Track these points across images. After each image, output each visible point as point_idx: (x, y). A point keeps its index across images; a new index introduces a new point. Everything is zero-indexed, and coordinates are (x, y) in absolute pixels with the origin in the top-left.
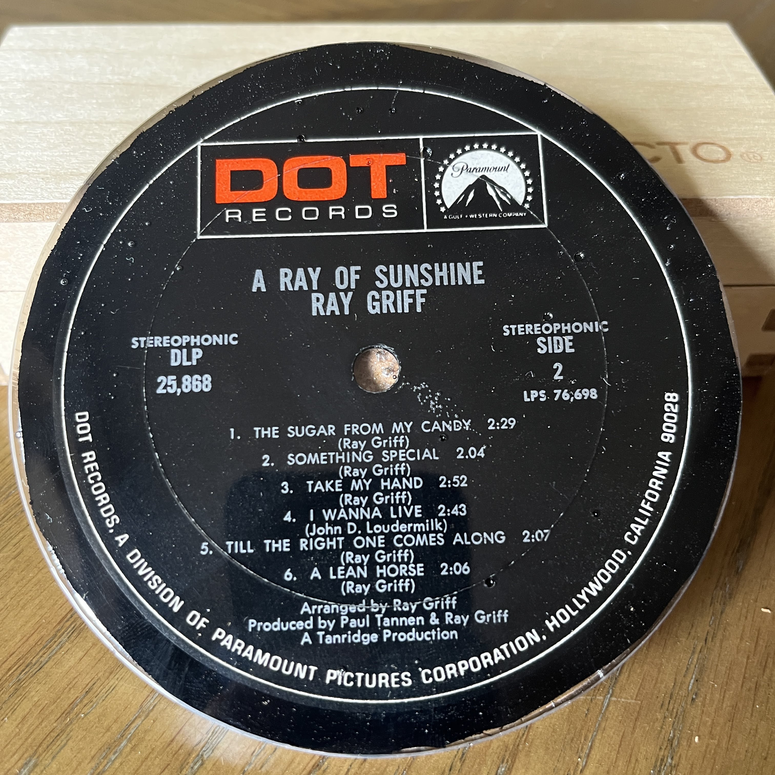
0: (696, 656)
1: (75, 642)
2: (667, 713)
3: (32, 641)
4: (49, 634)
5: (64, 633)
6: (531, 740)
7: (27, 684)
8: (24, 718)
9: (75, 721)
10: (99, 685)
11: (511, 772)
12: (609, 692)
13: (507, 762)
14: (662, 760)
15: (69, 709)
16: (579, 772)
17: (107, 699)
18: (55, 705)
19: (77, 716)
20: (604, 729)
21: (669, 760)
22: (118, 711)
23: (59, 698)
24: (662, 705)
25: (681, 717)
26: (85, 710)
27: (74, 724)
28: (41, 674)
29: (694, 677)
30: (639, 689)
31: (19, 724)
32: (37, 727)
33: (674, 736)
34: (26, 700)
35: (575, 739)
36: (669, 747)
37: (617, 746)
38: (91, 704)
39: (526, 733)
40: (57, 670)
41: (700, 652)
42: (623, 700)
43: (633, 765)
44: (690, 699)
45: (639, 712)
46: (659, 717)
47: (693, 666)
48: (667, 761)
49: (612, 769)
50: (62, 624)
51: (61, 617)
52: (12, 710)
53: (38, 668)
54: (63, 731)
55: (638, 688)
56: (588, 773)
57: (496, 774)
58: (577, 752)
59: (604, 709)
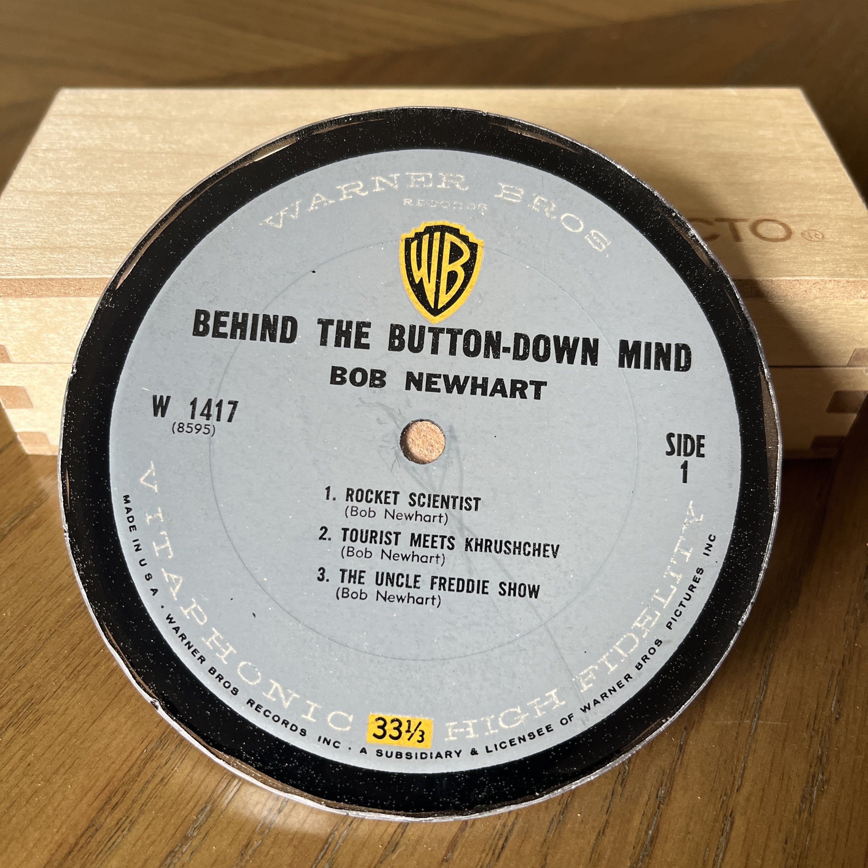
0: (835, 678)
2: (813, 733)
6: (686, 764)
11: (671, 794)
12: (755, 716)
13: (666, 785)
14: (814, 776)
16: (735, 791)
20: (755, 750)
21: (820, 776)
24: (808, 724)
25: (827, 736)
29: (835, 698)
30: (784, 713)
31: (189, 773)
33: (822, 753)
35: (728, 761)
36: (819, 765)
37: (769, 765)
39: (680, 757)
41: (839, 674)
42: (770, 722)
43: (786, 782)
44: (833, 719)
45: (786, 733)
46: (806, 737)
47: (833, 688)
48: (818, 777)
49: (766, 786)
52: (181, 760)
55: (783, 711)
56: (744, 791)
57: (657, 797)
58: (732, 773)
59: (753, 732)
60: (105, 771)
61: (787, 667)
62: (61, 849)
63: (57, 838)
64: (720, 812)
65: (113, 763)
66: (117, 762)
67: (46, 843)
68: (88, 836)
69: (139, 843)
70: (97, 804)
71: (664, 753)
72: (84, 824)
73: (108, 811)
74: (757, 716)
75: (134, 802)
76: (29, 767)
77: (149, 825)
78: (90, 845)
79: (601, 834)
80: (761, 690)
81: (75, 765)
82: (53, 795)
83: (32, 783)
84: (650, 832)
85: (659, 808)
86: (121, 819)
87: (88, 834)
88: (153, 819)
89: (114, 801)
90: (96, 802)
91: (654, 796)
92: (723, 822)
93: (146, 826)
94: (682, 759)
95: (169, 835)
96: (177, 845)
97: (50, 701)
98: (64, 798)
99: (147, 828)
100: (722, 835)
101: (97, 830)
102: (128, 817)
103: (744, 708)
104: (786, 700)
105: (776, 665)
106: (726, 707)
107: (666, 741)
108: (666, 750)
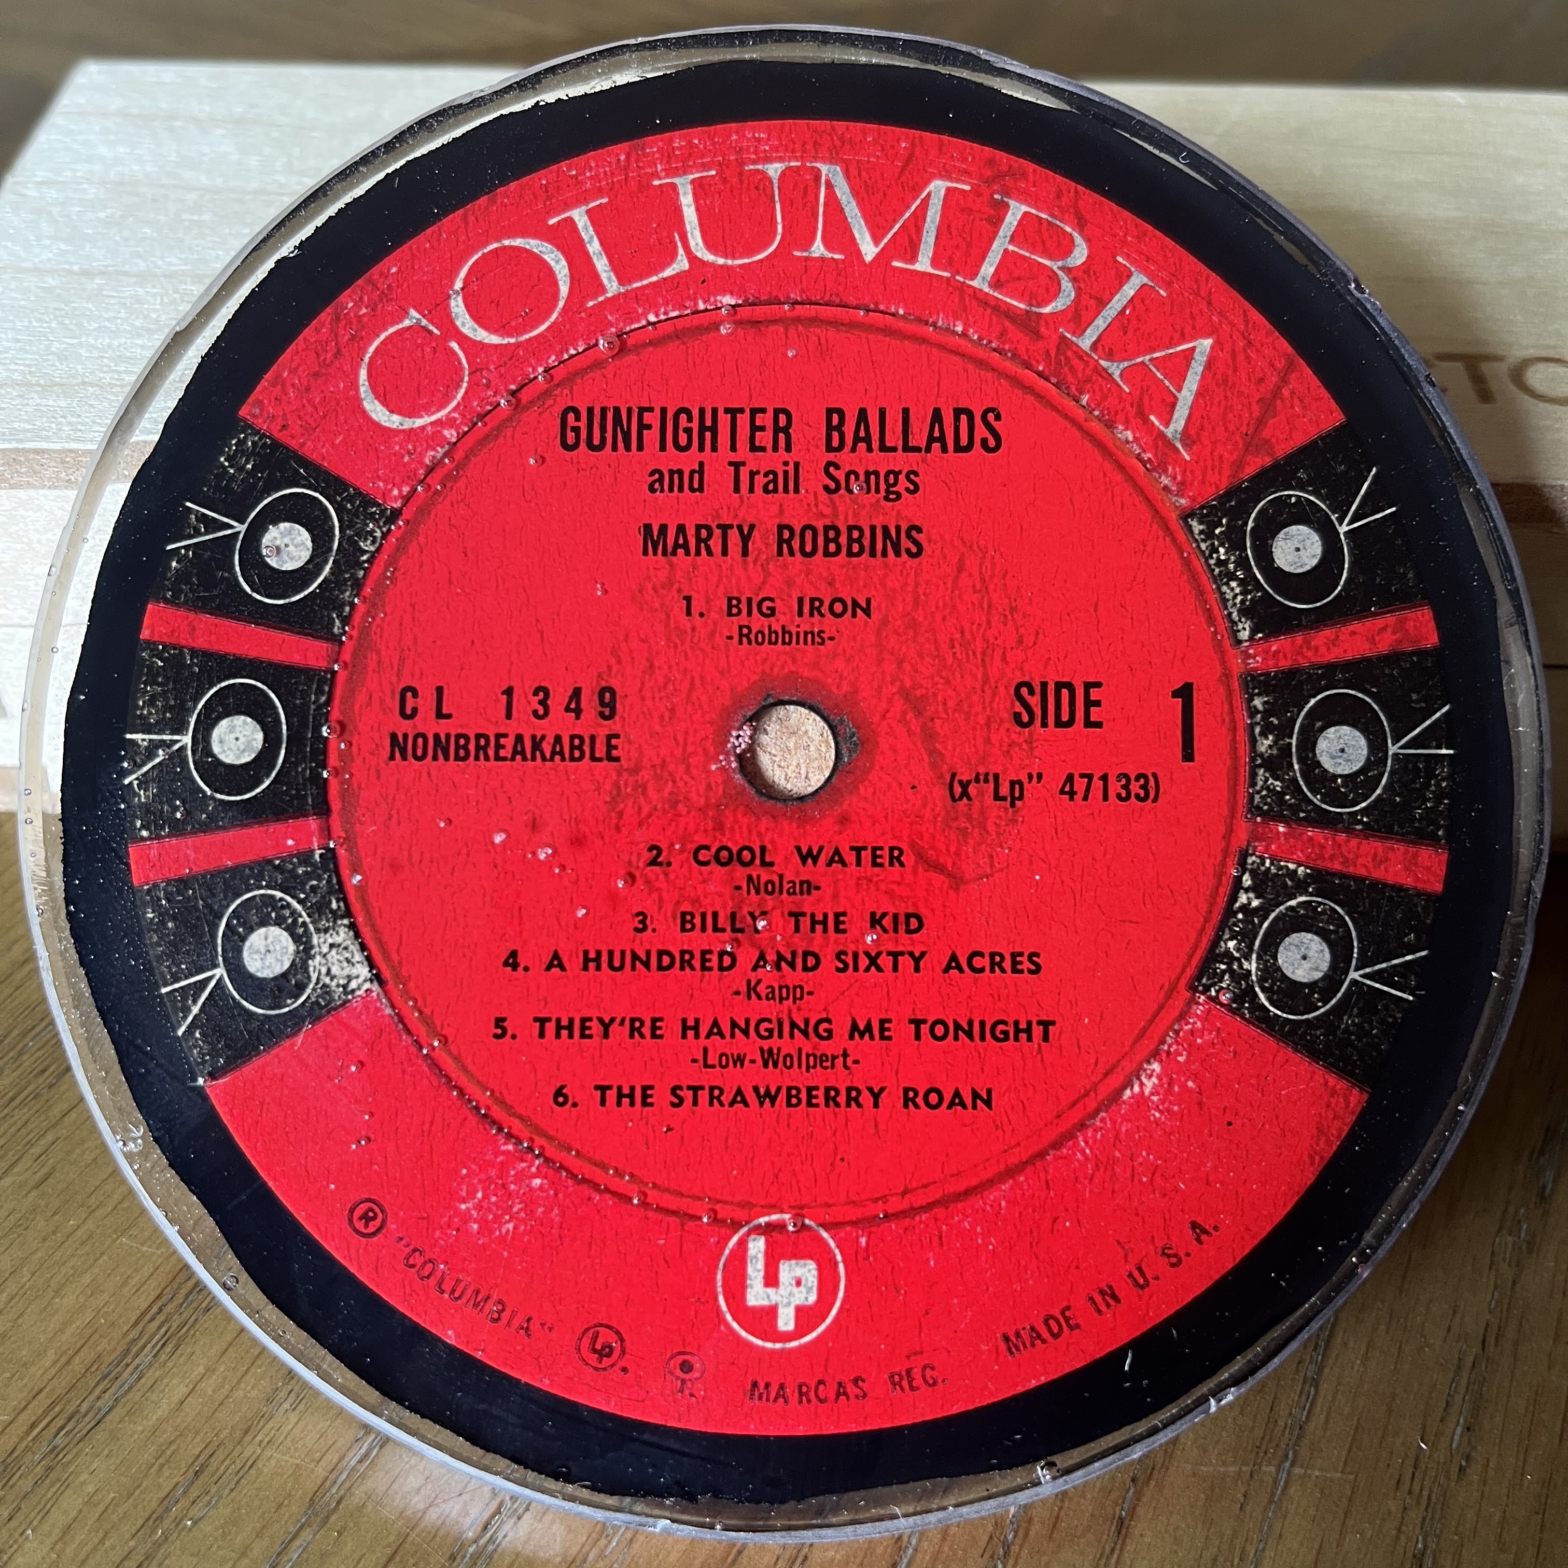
0: (1465, 1376)
1: (170, 1364)
2: (1408, 1501)
3: (77, 1366)
4: (114, 1350)
5: (144, 1346)
6: (1128, 1563)
7: (69, 1457)
8: (67, 1529)
9: (175, 1535)
10: (222, 1457)
12: (1286, 1456)
15: (160, 1510)
17: (239, 1488)
18: (131, 1501)
19: (179, 1523)
20: (1280, 1536)
22: (264, 1513)
23: (139, 1486)
24: (1398, 1482)
25: (1439, 1507)
26: (196, 1511)
27: (173, 1543)
28: (100, 1435)
29: (1462, 1420)
30: (1350, 1449)
31: (57, 1542)
32: (95, 1549)
33: (1425, 1547)
34: (69, 1491)
35: (1221, 1559)
38: (208, 1498)
39: (1118, 1547)
40: (132, 1426)
41: (1473, 1367)
42: (1317, 1473)
44: (1455, 1469)
45: (1350, 1499)
46: (1393, 1509)
47: (1458, 1398)
50: (139, 1328)
51: (138, 1312)
52: (42, 1514)
53: (93, 1423)
54: (149, 1557)
55: (1347, 1447)
59: (1279, 1492)
61: (1363, 1347)
71: (1083, 1536)
74: (1291, 1454)
80: (1304, 1398)
94: (1121, 1550)
103: (1263, 1438)
104: (1355, 1422)
105: (1339, 1340)
106: (1224, 1434)
107: (1090, 1508)
108: (1089, 1527)
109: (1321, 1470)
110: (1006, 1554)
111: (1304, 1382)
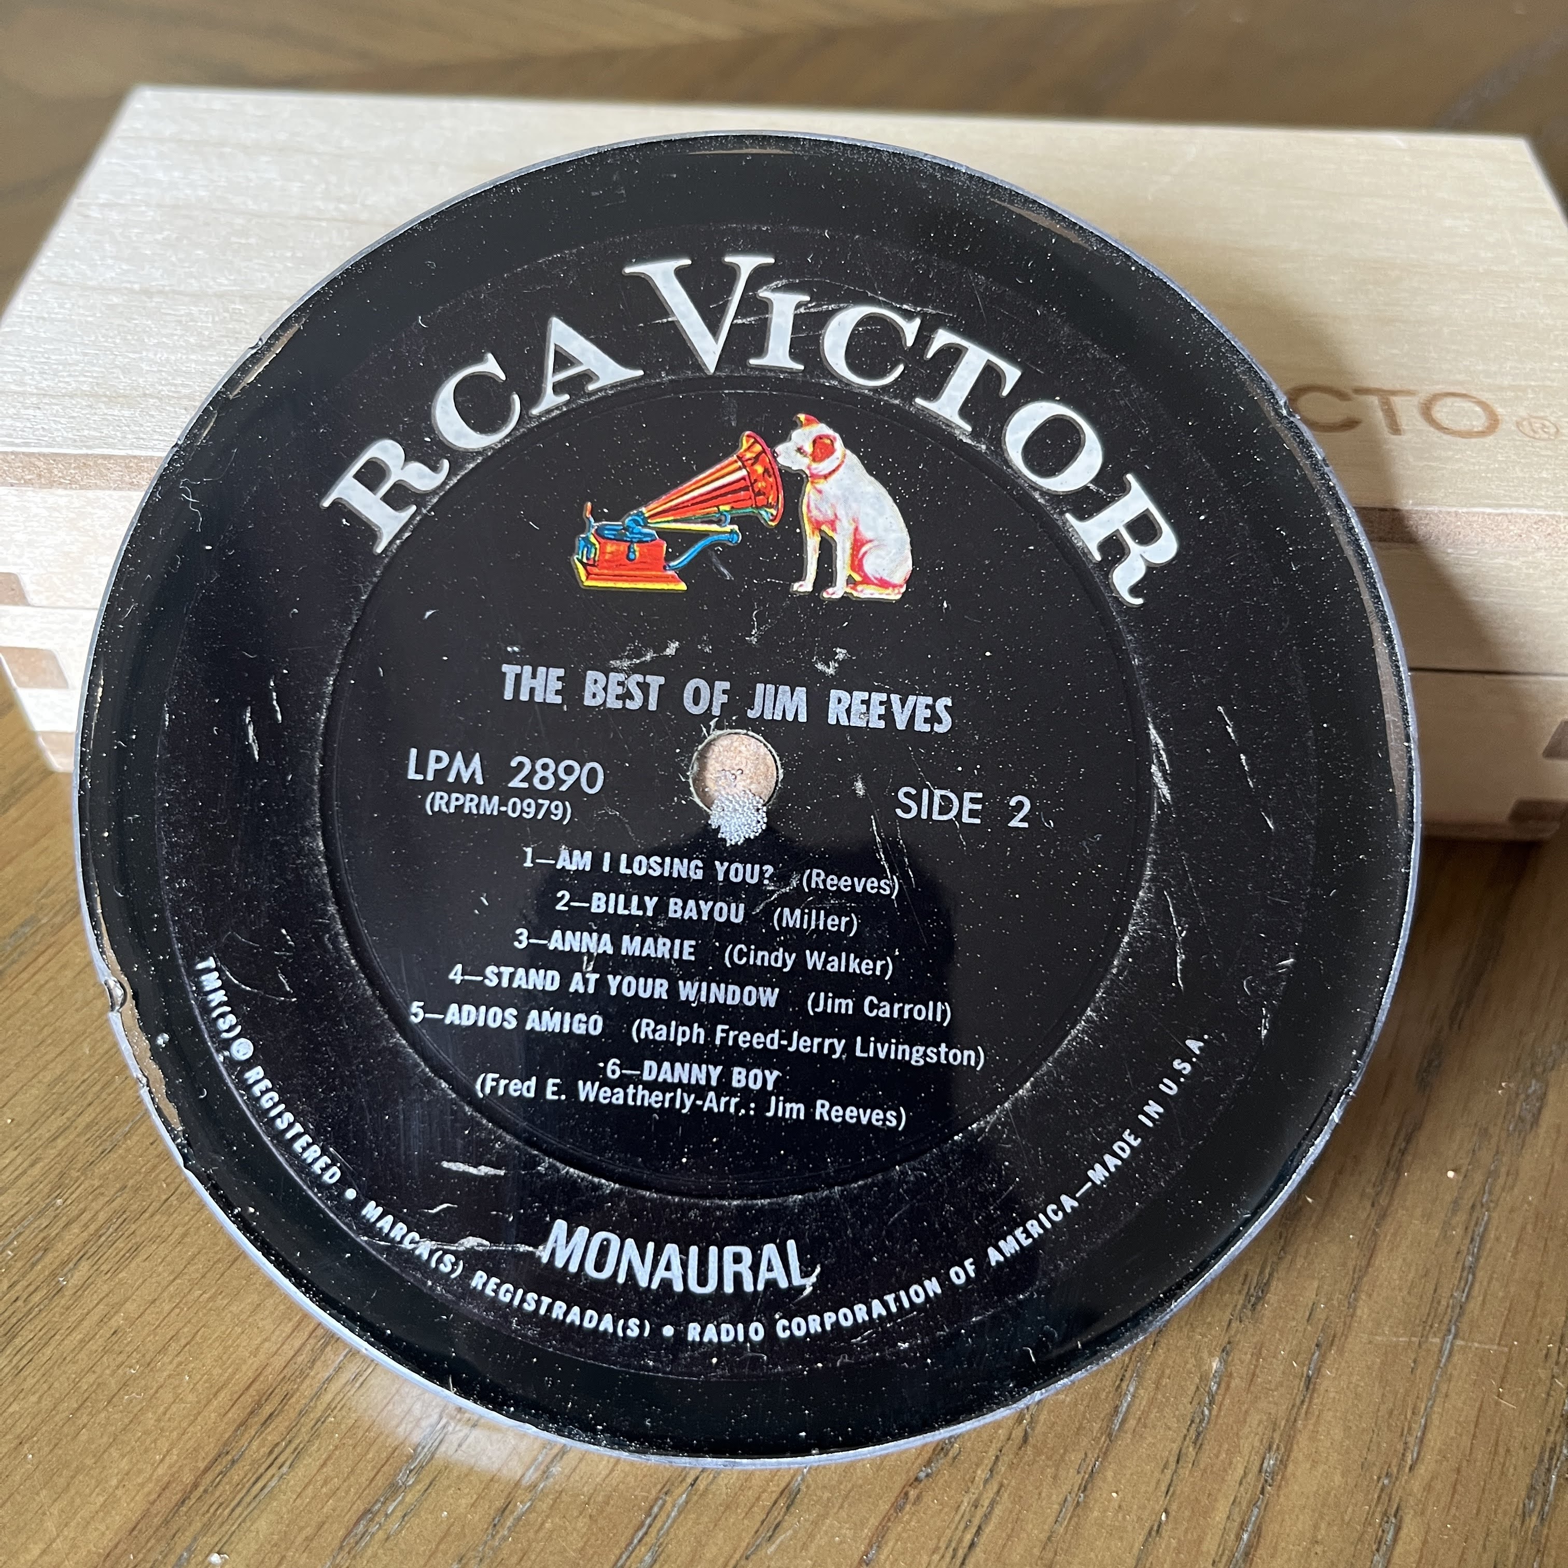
2: (1556, 1370)
6: (1316, 1413)
11: (1286, 1467)
12: (1449, 1331)
13: (1278, 1450)
14: (1553, 1450)
16: (1407, 1470)
20: (1447, 1396)
24: (1546, 1356)
30: (1504, 1327)
35: (1396, 1412)
36: (1561, 1429)
37: (1472, 1425)
39: (1307, 1399)
42: (1476, 1345)
43: (1501, 1459)
45: (1506, 1367)
46: (1543, 1376)
48: (1561, 1452)
49: (1465, 1463)
55: (1501, 1324)
56: (1422, 1470)
57: (1260, 1471)
58: (1402, 1435)
59: (1443, 1360)
60: (251, 1353)
61: (1514, 1244)
62: (167, 1493)
63: (160, 1471)
64: (1376, 1506)
65: (266, 1340)
66: (273, 1339)
67: (140, 1480)
68: (217, 1472)
69: (310, 1491)
70: (236, 1414)
71: (1276, 1389)
72: (211, 1449)
73: (256, 1427)
74: (1453, 1330)
75: (302, 1414)
76: (115, 1338)
77: (329, 1458)
78: (221, 1488)
79: (1154, 1533)
80: (1463, 1283)
81: (198, 1338)
82: (156, 1392)
83: (119, 1367)
84: (1245, 1536)
85: (1262, 1493)
86: (277, 1444)
87: (218, 1468)
88: (336, 1448)
89: (267, 1410)
90: (233, 1410)
91: (1255, 1469)
92: (1380, 1525)
93: (321, 1461)
94: (1310, 1402)
95: (363, 1480)
96: (378, 1501)
97: (157, 1217)
98: (177, 1399)
99: (324, 1464)
100: (1378, 1550)
101: (233, 1462)
102: (290, 1441)
103: (1429, 1315)
104: (1508, 1304)
105: (1492, 1236)
106: (1395, 1310)
107: (1282, 1367)
108: (1281, 1384)
109: (1480, 1342)
110: (1211, 1402)
111: (1463, 1270)
